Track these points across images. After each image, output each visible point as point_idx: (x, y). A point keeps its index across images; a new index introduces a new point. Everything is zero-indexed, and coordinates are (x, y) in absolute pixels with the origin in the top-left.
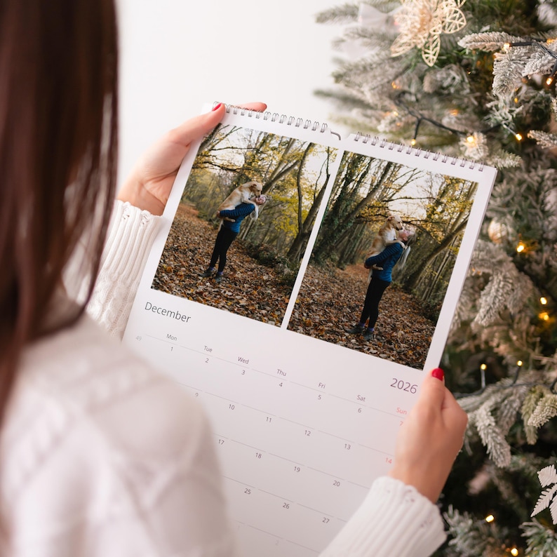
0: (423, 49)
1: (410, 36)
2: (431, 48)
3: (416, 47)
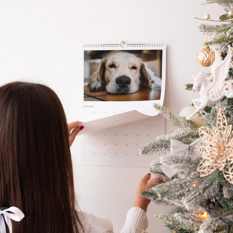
0: (224, 171)
1: (212, 161)
2: (230, 170)
3: (218, 169)
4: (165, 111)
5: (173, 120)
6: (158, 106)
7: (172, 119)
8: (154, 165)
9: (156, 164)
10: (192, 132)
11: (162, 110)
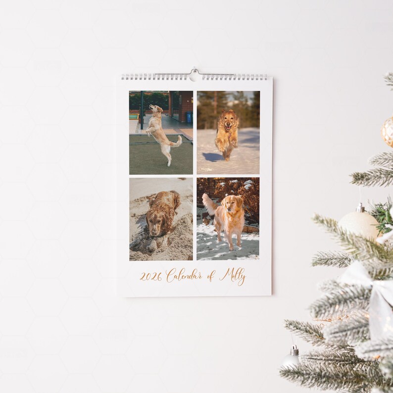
4: (334, 228)
5: (347, 243)
6: (321, 219)
7: (345, 241)
8: (330, 333)
9: (333, 331)
10: (384, 269)
11: (328, 226)
